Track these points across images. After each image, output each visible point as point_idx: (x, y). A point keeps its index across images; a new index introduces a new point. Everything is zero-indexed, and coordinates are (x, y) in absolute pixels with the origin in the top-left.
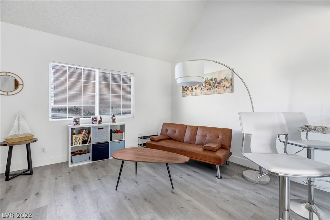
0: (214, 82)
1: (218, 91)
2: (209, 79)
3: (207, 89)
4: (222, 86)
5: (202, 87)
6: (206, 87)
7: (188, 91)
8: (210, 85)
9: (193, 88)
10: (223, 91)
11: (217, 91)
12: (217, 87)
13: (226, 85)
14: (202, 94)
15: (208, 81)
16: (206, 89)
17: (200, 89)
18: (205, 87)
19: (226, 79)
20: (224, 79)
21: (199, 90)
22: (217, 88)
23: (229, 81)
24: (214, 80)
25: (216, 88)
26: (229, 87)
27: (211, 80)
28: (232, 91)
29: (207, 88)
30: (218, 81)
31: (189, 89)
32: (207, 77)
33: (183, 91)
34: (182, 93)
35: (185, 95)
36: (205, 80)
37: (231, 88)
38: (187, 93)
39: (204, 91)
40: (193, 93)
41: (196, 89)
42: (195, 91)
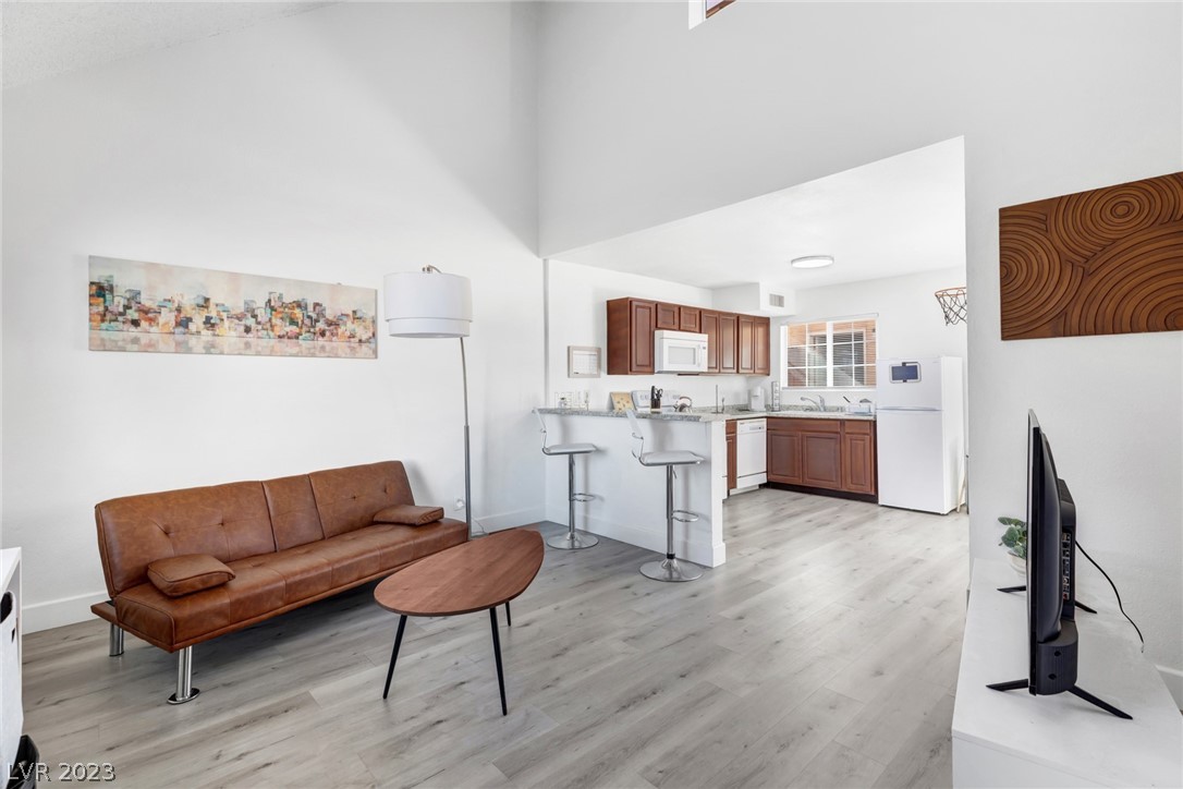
0: (314, 316)
1: (328, 349)
2: (287, 299)
3: (280, 337)
4: (343, 333)
5: (251, 322)
6: (271, 326)
7: (154, 329)
8: (293, 322)
9: (190, 320)
10: (348, 351)
11: (323, 348)
12: (323, 334)
13: (358, 335)
14: (248, 352)
15: (284, 305)
16: (271, 334)
17: (242, 328)
18: (268, 326)
19: (358, 315)
20: (351, 313)
21: (233, 333)
22: (325, 338)
23: (369, 322)
24: (310, 308)
25: (321, 339)
26: (368, 341)
27: (299, 305)
28: (375, 352)
29: (278, 331)
30: (329, 315)
31: (161, 320)
32: (279, 290)
33: (103, 321)
34: (91, 328)
35: (120, 343)
36: (269, 301)
37: (373, 346)
38: (139, 335)
39: (264, 342)
40: (193, 341)
41: (213, 325)
42: (204, 332)
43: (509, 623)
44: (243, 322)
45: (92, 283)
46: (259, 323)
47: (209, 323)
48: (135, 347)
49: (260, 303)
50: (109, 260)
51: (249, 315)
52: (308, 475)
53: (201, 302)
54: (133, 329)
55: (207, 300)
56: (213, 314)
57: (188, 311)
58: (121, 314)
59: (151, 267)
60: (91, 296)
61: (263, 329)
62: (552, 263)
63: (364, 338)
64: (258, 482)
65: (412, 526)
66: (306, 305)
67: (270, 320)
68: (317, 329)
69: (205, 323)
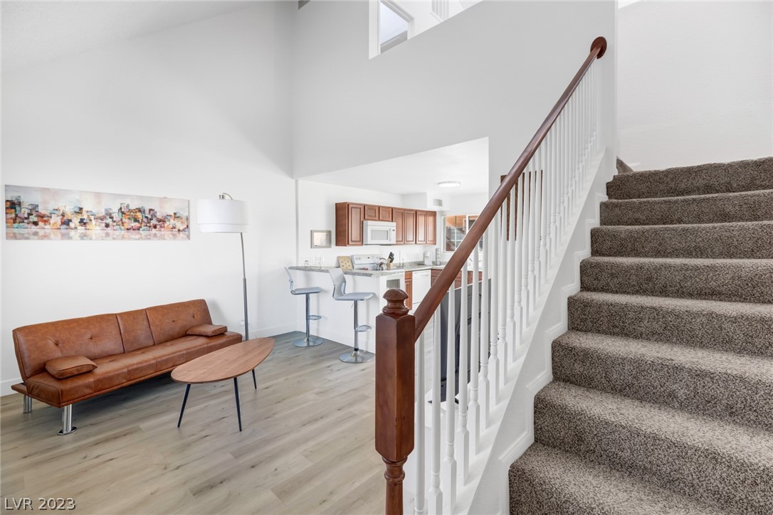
0: (149, 217)
1: (158, 235)
2: (132, 207)
3: (127, 229)
4: (168, 226)
5: (109, 221)
6: (122, 223)
7: (47, 227)
8: (136, 220)
9: (70, 221)
10: (171, 236)
11: (155, 235)
12: (155, 227)
13: (177, 227)
14: (108, 238)
15: (130, 211)
16: (122, 228)
17: (104, 225)
18: (120, 223)
19: (177, 216)
20: (173, 214)
21: (98, 228)
22: (157, 229)
23: (184, 219)
24: (147, 212)
25: (154, 230)
26: (184, 230)
27: (140, 210)
28: (188, 237)
29: (127, 226)
30: (159, 215)
31: (52, 221)
32: (127, 202)
33: (14, 222)
34: (7, 227)
35: (26, 236)
36: (121, 208)
37: (187, 233)
38: (38, 230)
39: (117, 233)
40: (72, 233)
41: (85, 223)
42: (79, 228)
43: (256, 388)
44: (104, 221)
45: (7, 201)
46: (114, 222)
47: (82, 222)
48: (36, 237)
49: (115, 210)
50: (18, 187)
51: (108, 217)
52: (145, 309)
53: (78, 210)
54: (34, 227)
55: (81, 209)
56: (85, 217)
57: (69, 215)
58: (26, 218)
59: (45, 190)
60: (6, 208)
61: (117, 225)
62: (301, 182)
63: (181, 228)
64: (113, 314)
65: (207, 337)
66: (144, 210)
67: (121, 220)
68: (151, 224)
69: (80, 222)
